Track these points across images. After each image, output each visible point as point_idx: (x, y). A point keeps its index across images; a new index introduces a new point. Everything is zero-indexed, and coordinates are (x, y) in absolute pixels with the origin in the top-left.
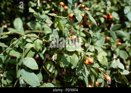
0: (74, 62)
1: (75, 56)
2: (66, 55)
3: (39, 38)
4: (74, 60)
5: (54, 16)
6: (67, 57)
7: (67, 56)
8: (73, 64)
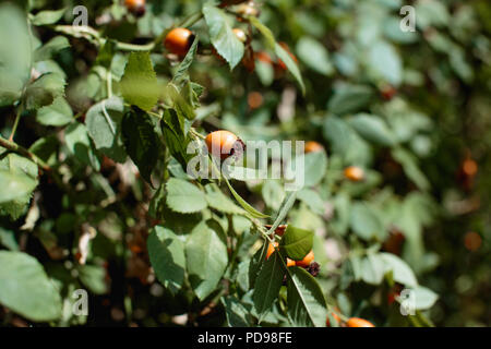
0: (205, 266)
1: (207, 237)
2: (162, 233)
3: (16, 146)
4: (203, 254)
5: (88, 37)
6: (169, 241)
7: (167, 237)
8: (202, 277)
